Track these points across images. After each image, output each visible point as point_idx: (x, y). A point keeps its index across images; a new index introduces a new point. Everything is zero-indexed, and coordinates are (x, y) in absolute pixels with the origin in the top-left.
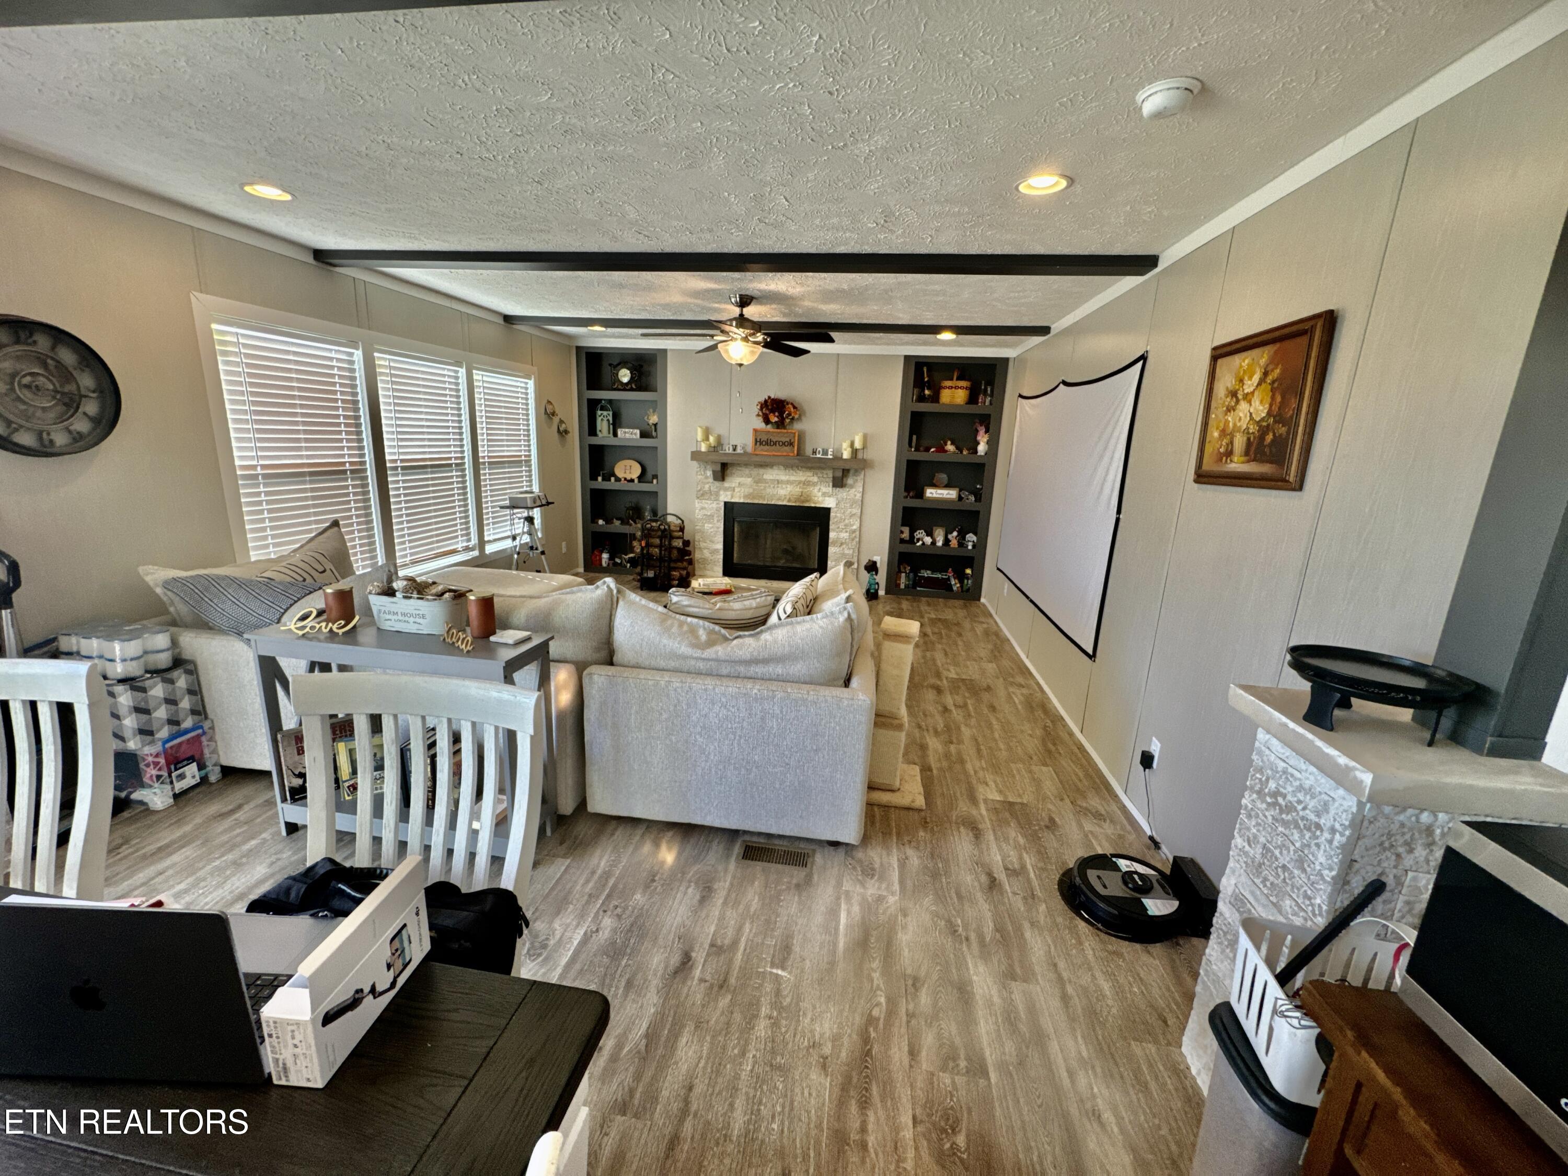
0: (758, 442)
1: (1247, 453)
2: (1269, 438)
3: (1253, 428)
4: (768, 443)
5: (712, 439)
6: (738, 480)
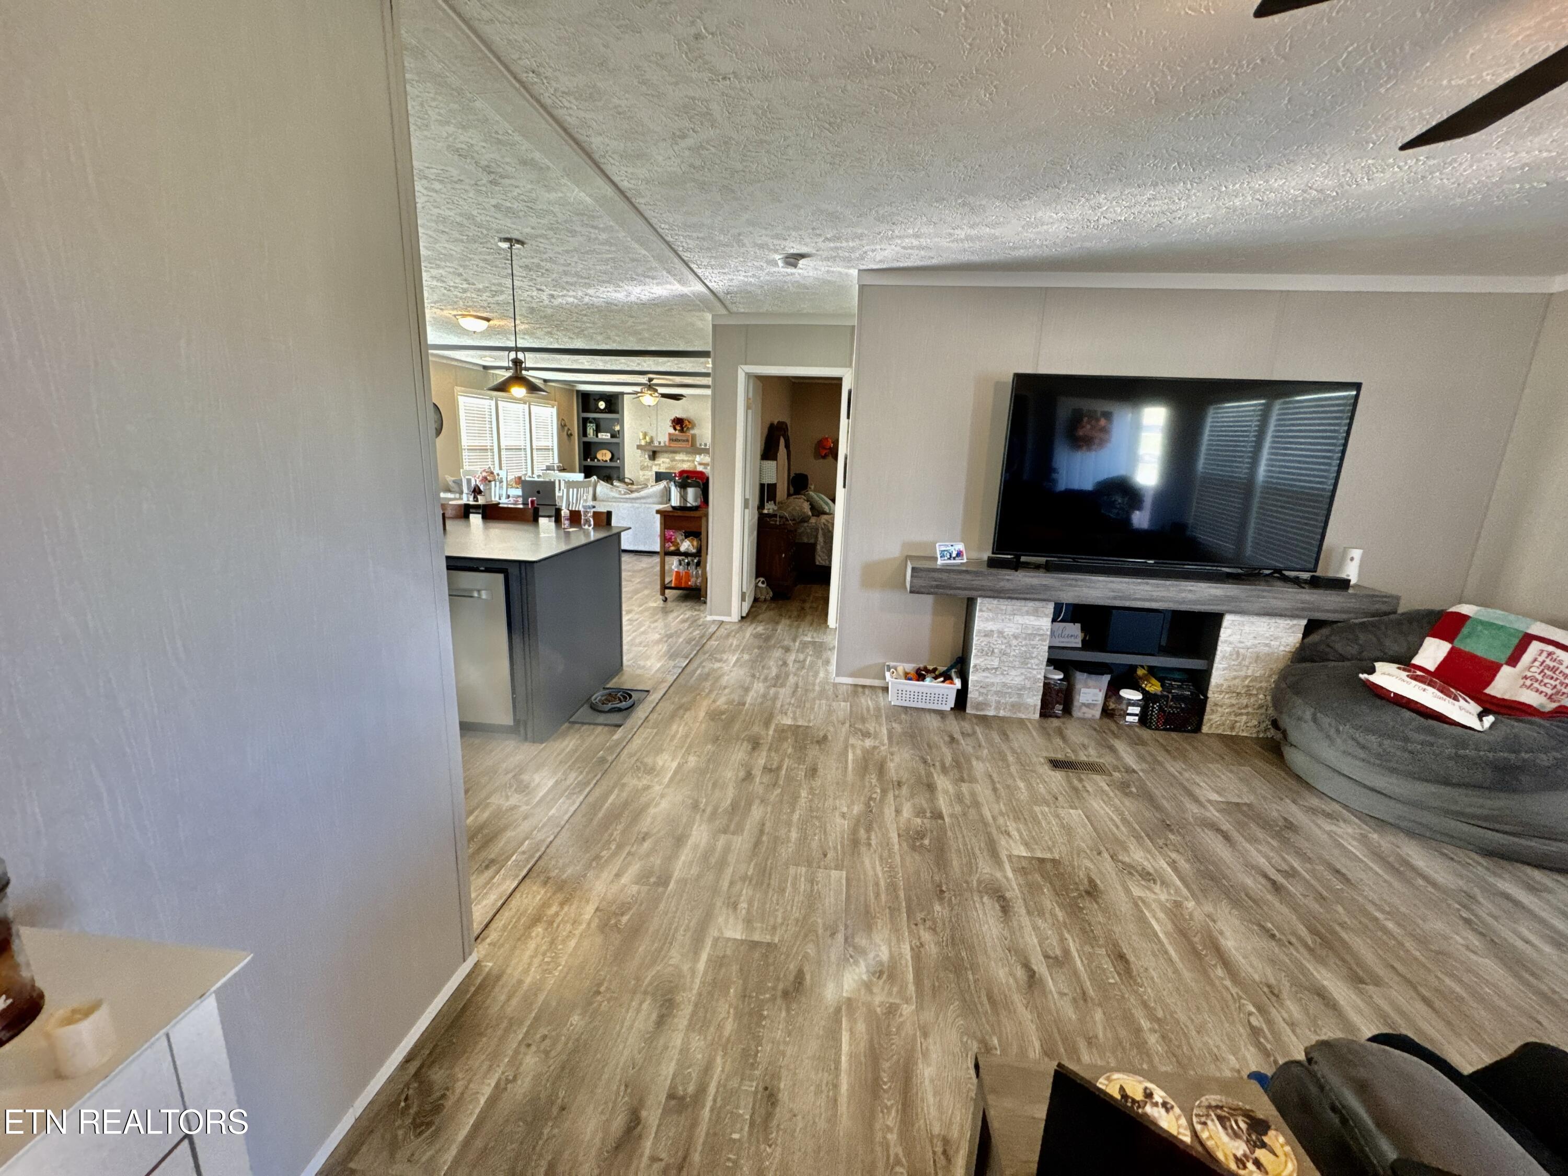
0: (671, 440)
4: (676, 440)
5: (648, 439)
6: (662, 460)
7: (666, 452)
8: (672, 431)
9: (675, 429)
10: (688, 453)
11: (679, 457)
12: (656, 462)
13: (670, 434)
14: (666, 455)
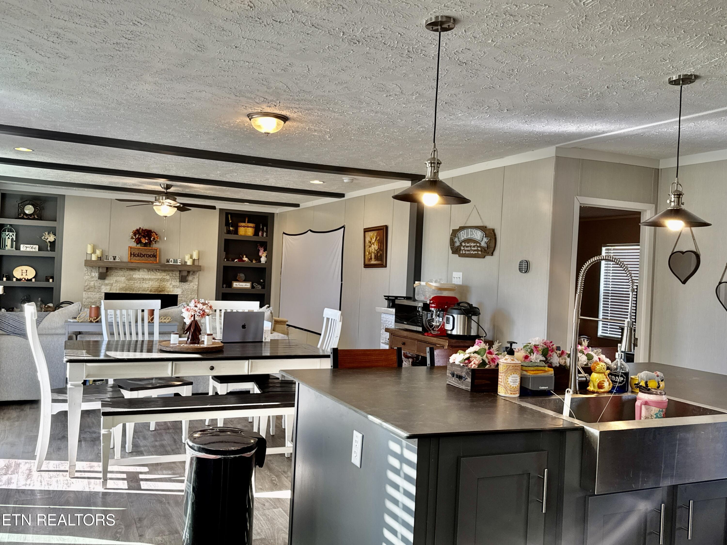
0: (132, 255)
1: (375, 258)
2: (379, 254)
3: (376, 252)
4: (139, 255)
5: (98, 252)
6: (115, 279)
7: (121, 269)
8: (133, 244)
9: (138, 241)
10: (150, 270)
11: (137, 275)
12: (106, 282)
13: (131, 248)
14: (121, 273)
